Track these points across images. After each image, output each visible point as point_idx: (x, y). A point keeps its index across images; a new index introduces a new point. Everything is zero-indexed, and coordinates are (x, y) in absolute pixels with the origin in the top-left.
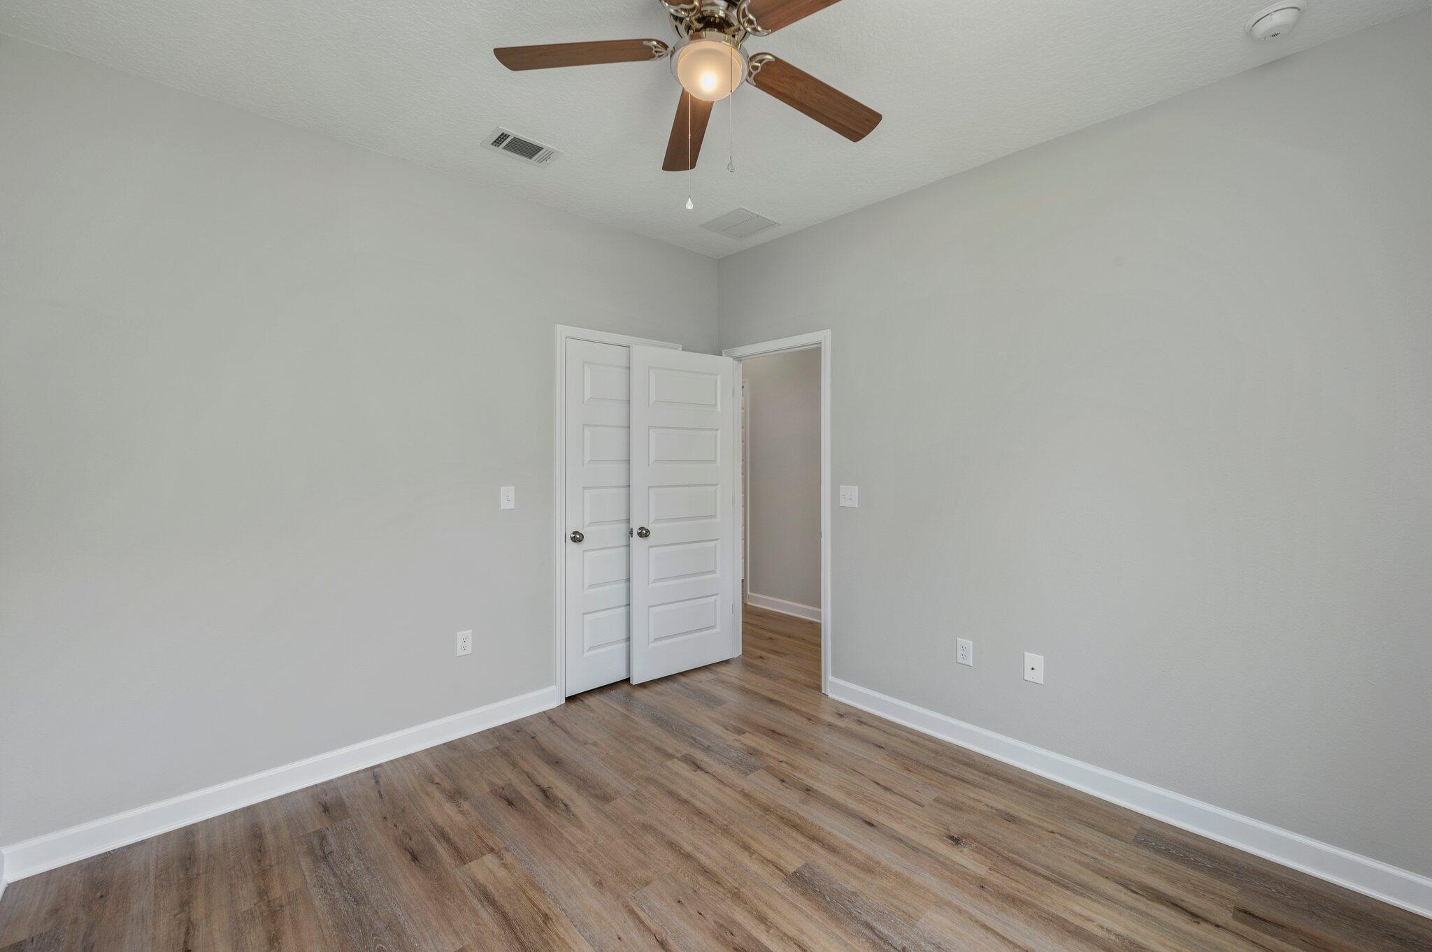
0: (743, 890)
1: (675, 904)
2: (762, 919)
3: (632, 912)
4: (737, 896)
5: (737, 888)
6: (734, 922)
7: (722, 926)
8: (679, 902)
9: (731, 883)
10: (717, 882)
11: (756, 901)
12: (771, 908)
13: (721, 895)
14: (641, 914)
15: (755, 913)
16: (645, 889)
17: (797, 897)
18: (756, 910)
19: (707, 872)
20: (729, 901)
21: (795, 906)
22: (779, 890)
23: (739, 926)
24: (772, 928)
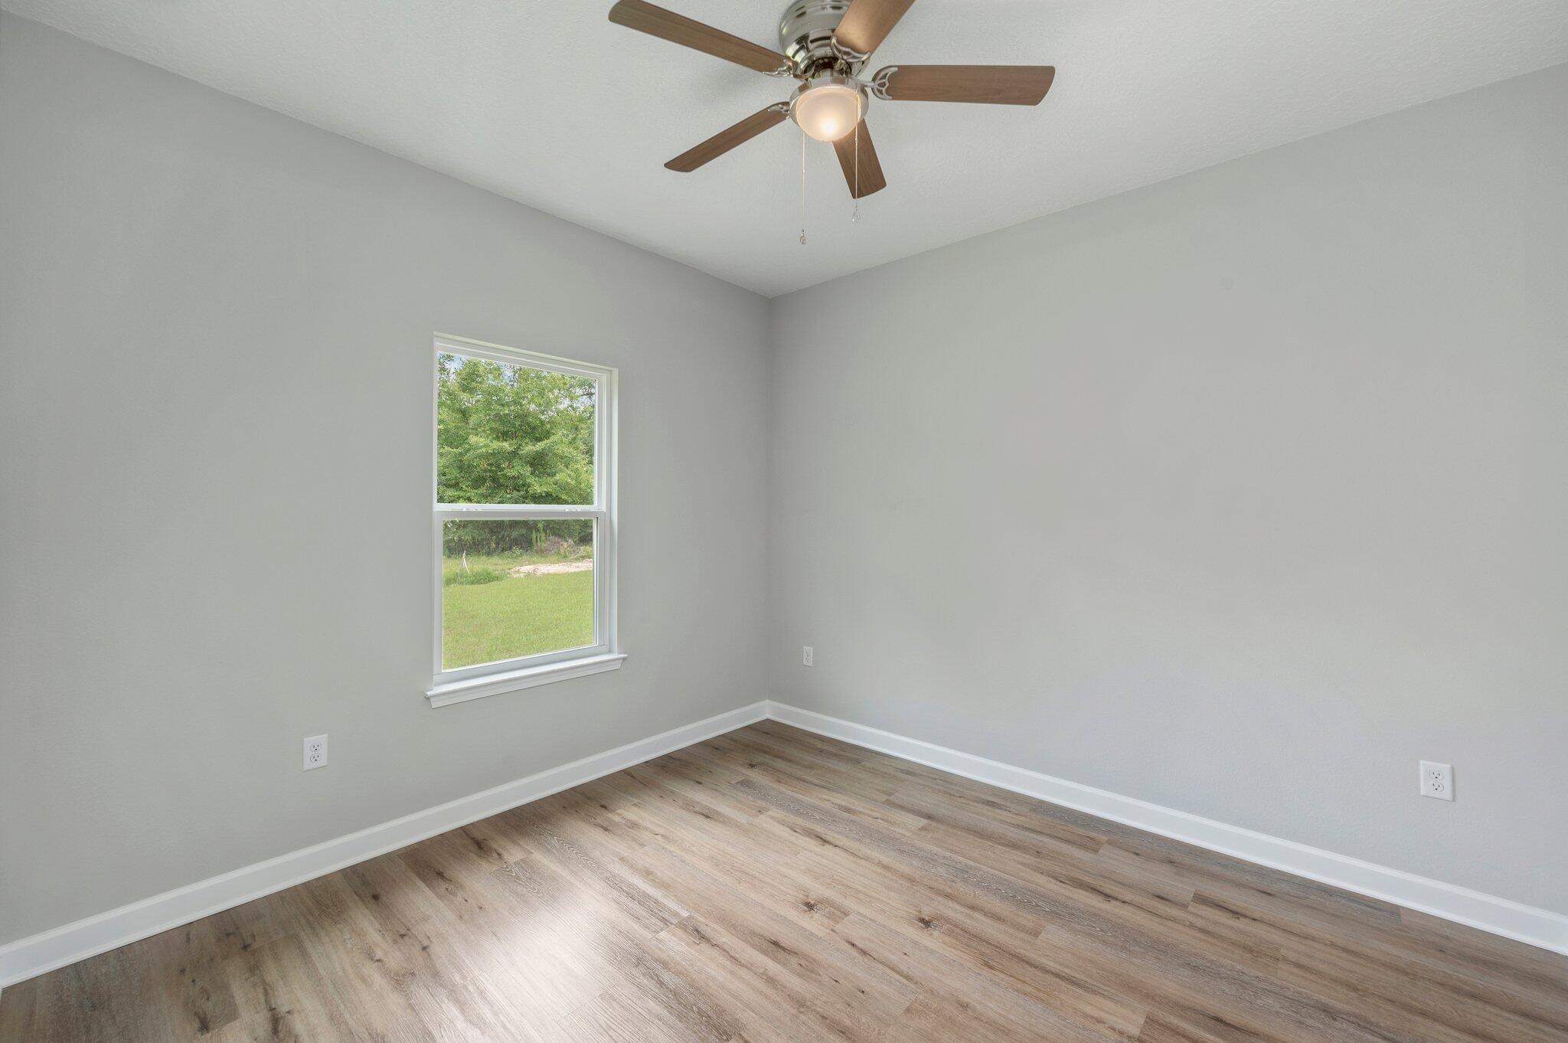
0: (794, 1011)
1: (866, 989)
2: (771, 981)
3: (908, 978)
4: (800, 1003)
5: (800, 1012)
6: (799, 975)
7: (812, 972)
8: (863, 992)
9: (809, 1018)
10: (826, 1019)
11: (778, 999)
12: (761, 993)
13: (818, 1002)
14: (897, 976)
15: (779, 986)
16: (908, 1004)
17: (731, 1007)
18: (777, 989)
19: (842, 1032)
20: (808, 996)
21: (734, 996)
22: (751, 1013)
23: (793, 972)
24: (762, 974)
